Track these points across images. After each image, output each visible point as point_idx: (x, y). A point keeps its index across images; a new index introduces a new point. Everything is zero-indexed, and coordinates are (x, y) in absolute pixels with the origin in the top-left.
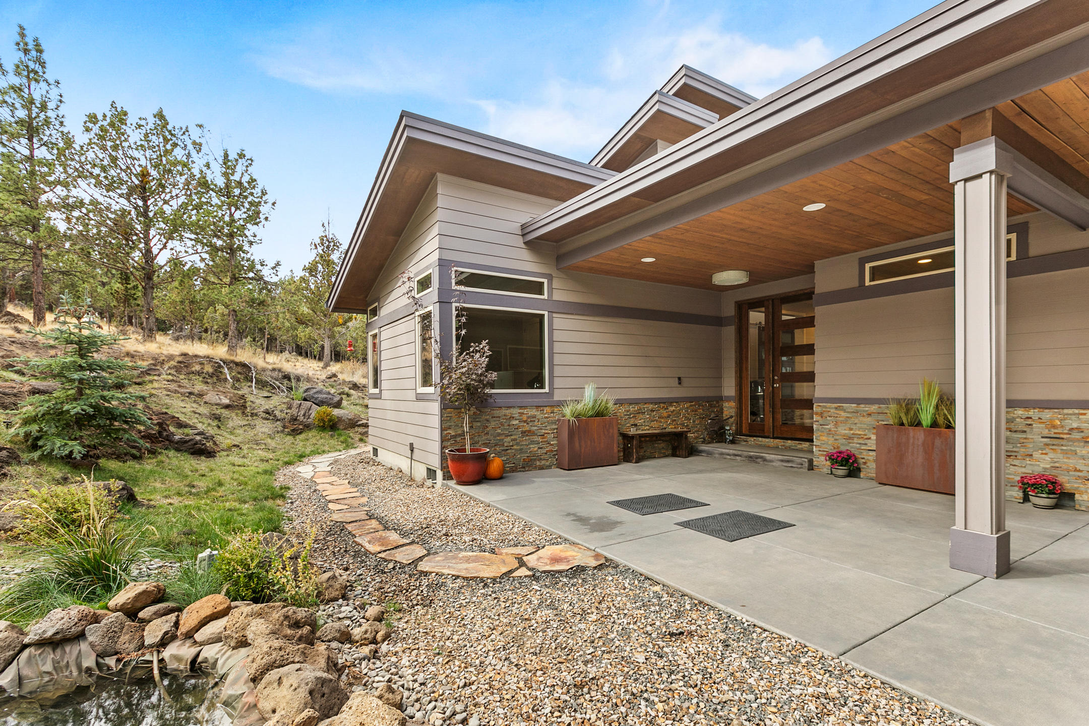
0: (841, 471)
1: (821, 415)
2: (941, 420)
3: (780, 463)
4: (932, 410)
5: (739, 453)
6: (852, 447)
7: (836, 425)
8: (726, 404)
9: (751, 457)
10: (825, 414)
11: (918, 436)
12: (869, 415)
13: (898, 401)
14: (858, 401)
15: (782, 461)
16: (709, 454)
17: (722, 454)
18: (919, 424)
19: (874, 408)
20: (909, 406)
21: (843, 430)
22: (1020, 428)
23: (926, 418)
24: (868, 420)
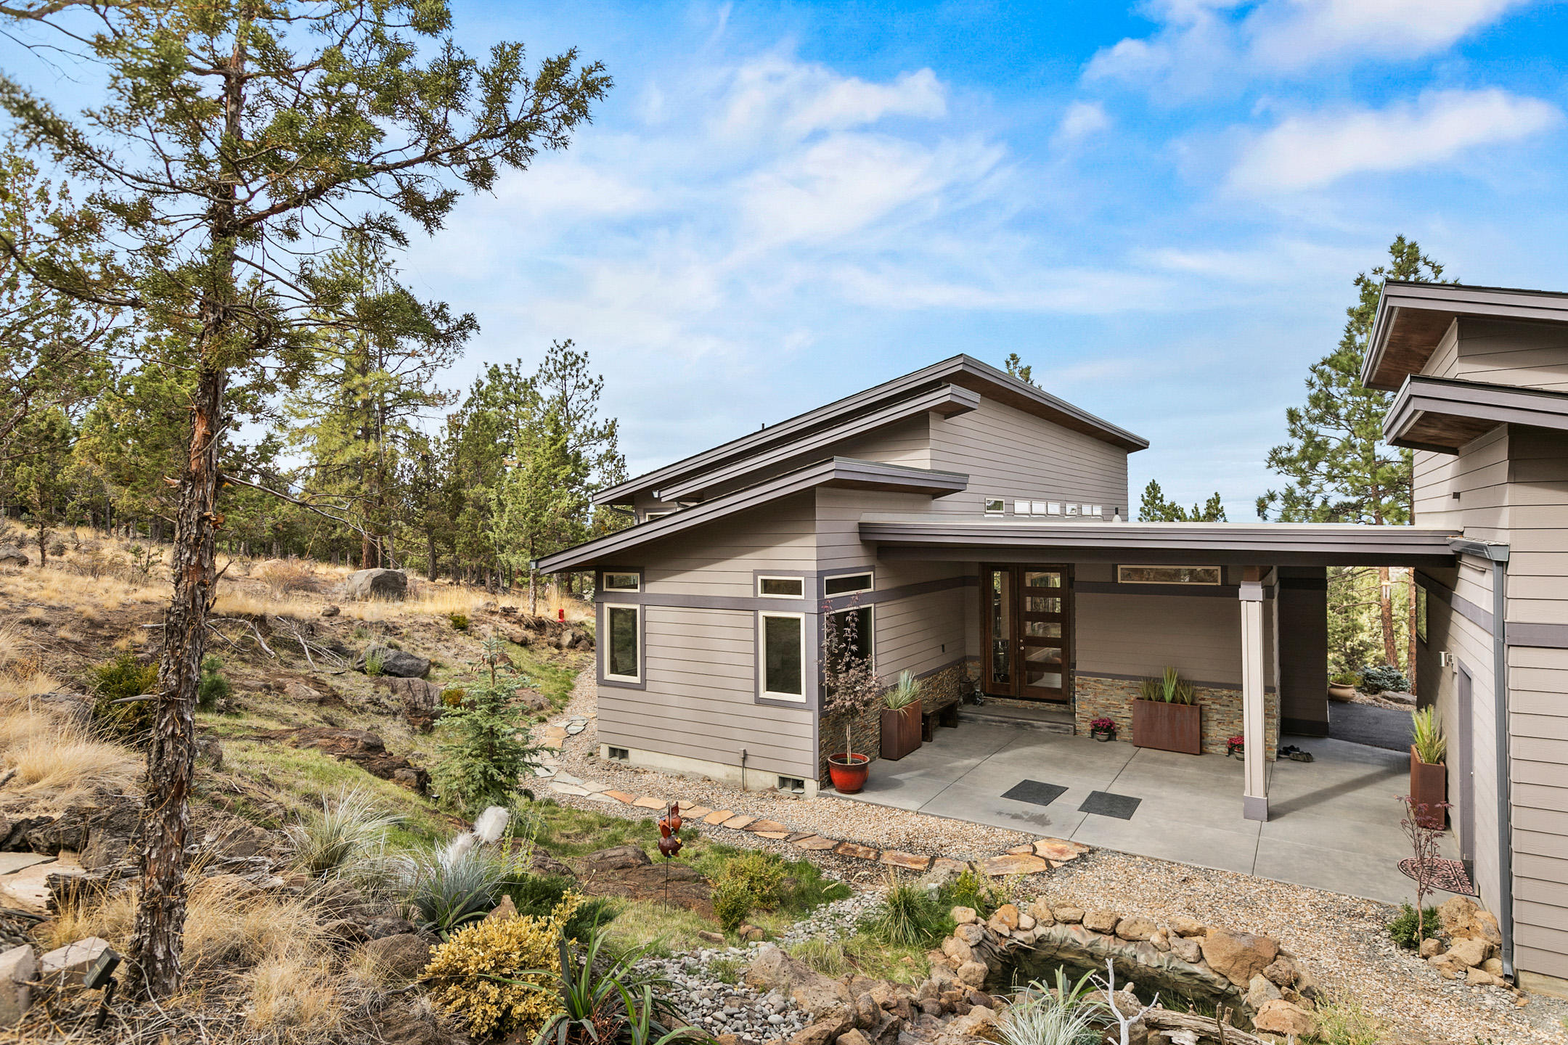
0: (1103, 736)
1: (1082, 686)
2: (1178, 697)
3: (1047, 730)
4: (1172, 689)
5: (1006, 719)
6: (1109, 714)
7: (1095, 696)
8: (969, 664)
9: (1018, 724)
10: (1086, 686)
11: (1164, 709)
12: (1123, 688)
13: (1147, 679)
14: (1114, 677)
15: (1049, 727)
16: (971, 720)
17: (987, 720)
18: (1162, 699)
19: (1126, 683)
20: (1155, 683)
21: (1101, 700)
22: (1226, 703)
23: (1168, 697)
24: (1121, 692)
